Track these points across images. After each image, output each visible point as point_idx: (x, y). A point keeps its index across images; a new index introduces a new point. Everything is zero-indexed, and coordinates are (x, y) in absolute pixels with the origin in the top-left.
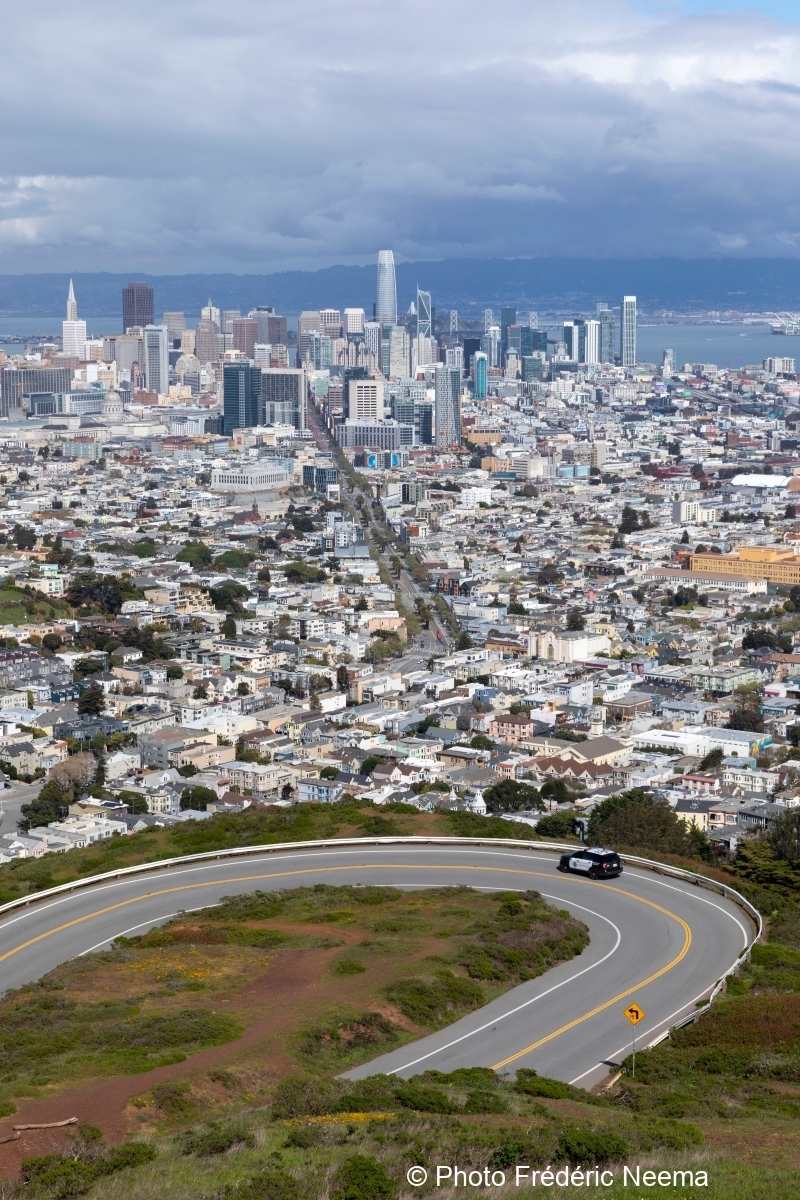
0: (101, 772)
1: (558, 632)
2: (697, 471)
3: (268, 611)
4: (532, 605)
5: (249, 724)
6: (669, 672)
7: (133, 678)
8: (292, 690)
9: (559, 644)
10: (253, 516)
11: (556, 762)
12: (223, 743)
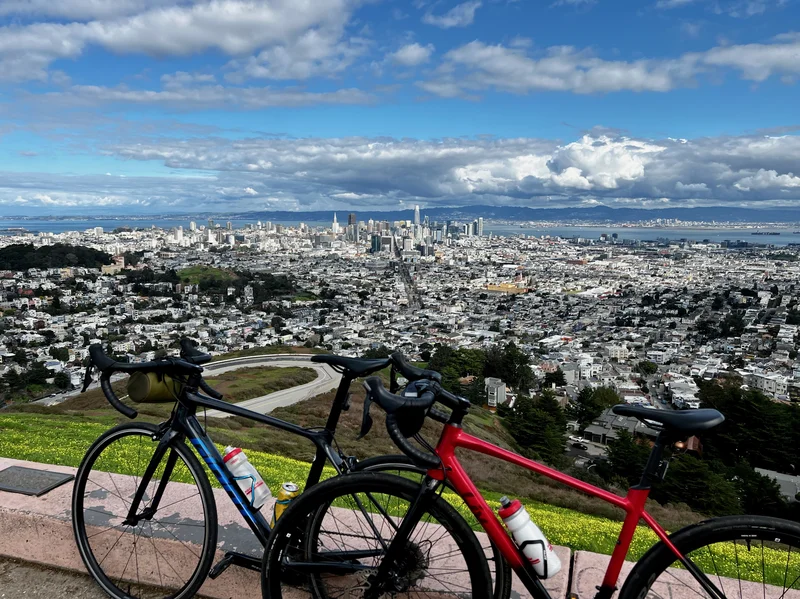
0: (322, 339)
1: (448, 305)
2: (494, 263)
3: (373, 298)
4: (443, 298)
5: (362, 328)
6: (476, 316)
7: (335, 315)
8: (376, 319)
9: (448, 308)
10: (375, 274)
11: (441, 339)
12: (355, 332)
